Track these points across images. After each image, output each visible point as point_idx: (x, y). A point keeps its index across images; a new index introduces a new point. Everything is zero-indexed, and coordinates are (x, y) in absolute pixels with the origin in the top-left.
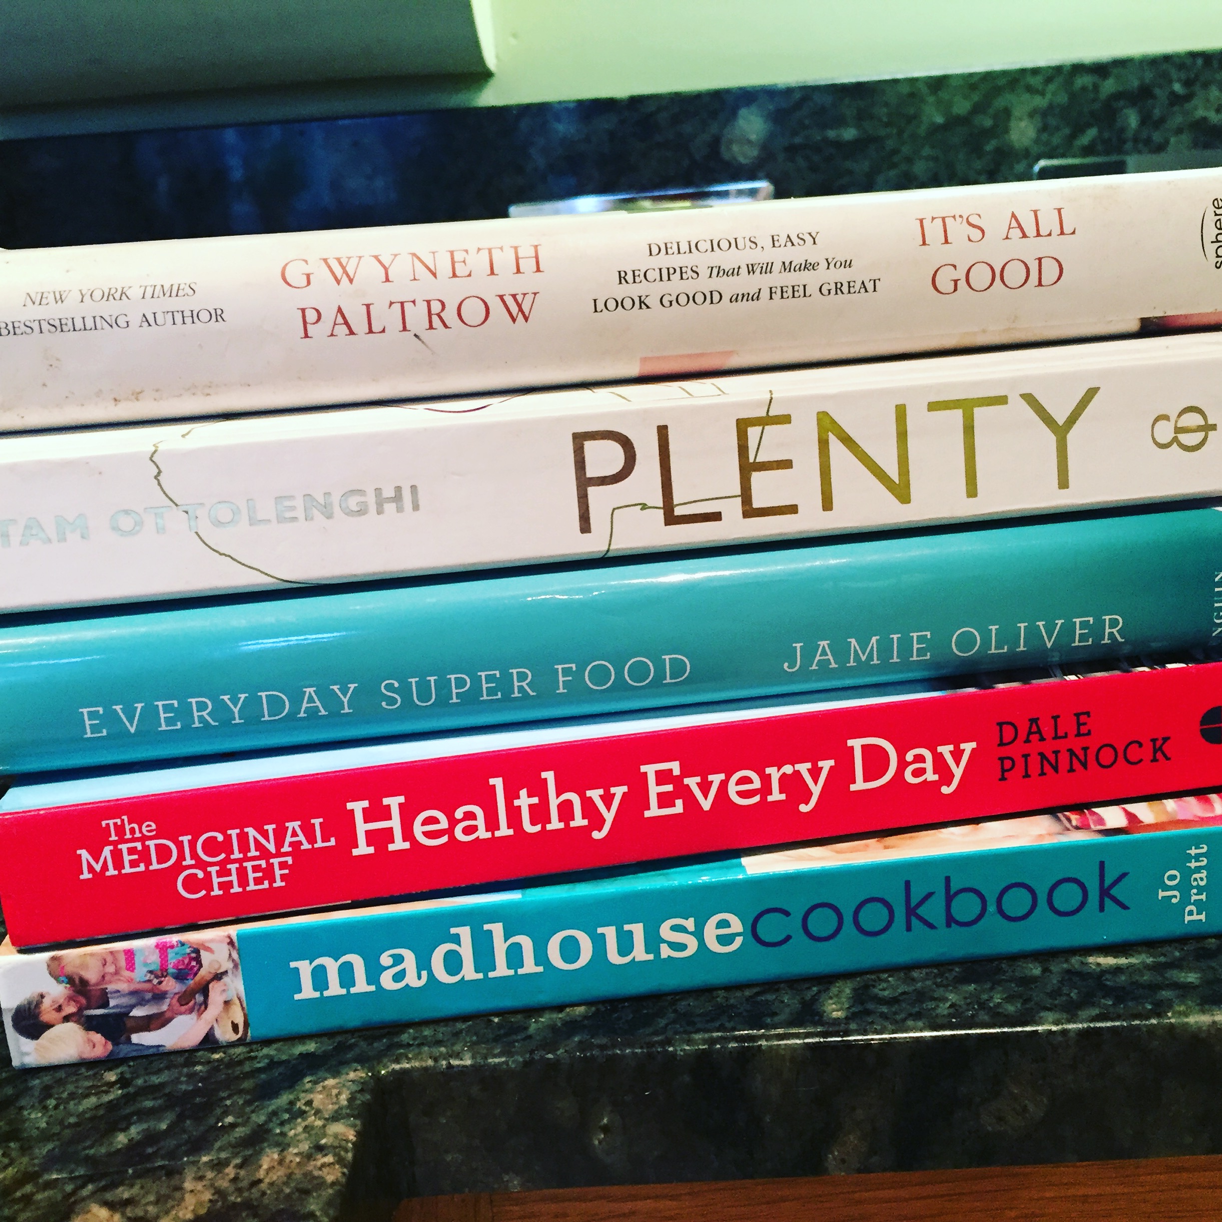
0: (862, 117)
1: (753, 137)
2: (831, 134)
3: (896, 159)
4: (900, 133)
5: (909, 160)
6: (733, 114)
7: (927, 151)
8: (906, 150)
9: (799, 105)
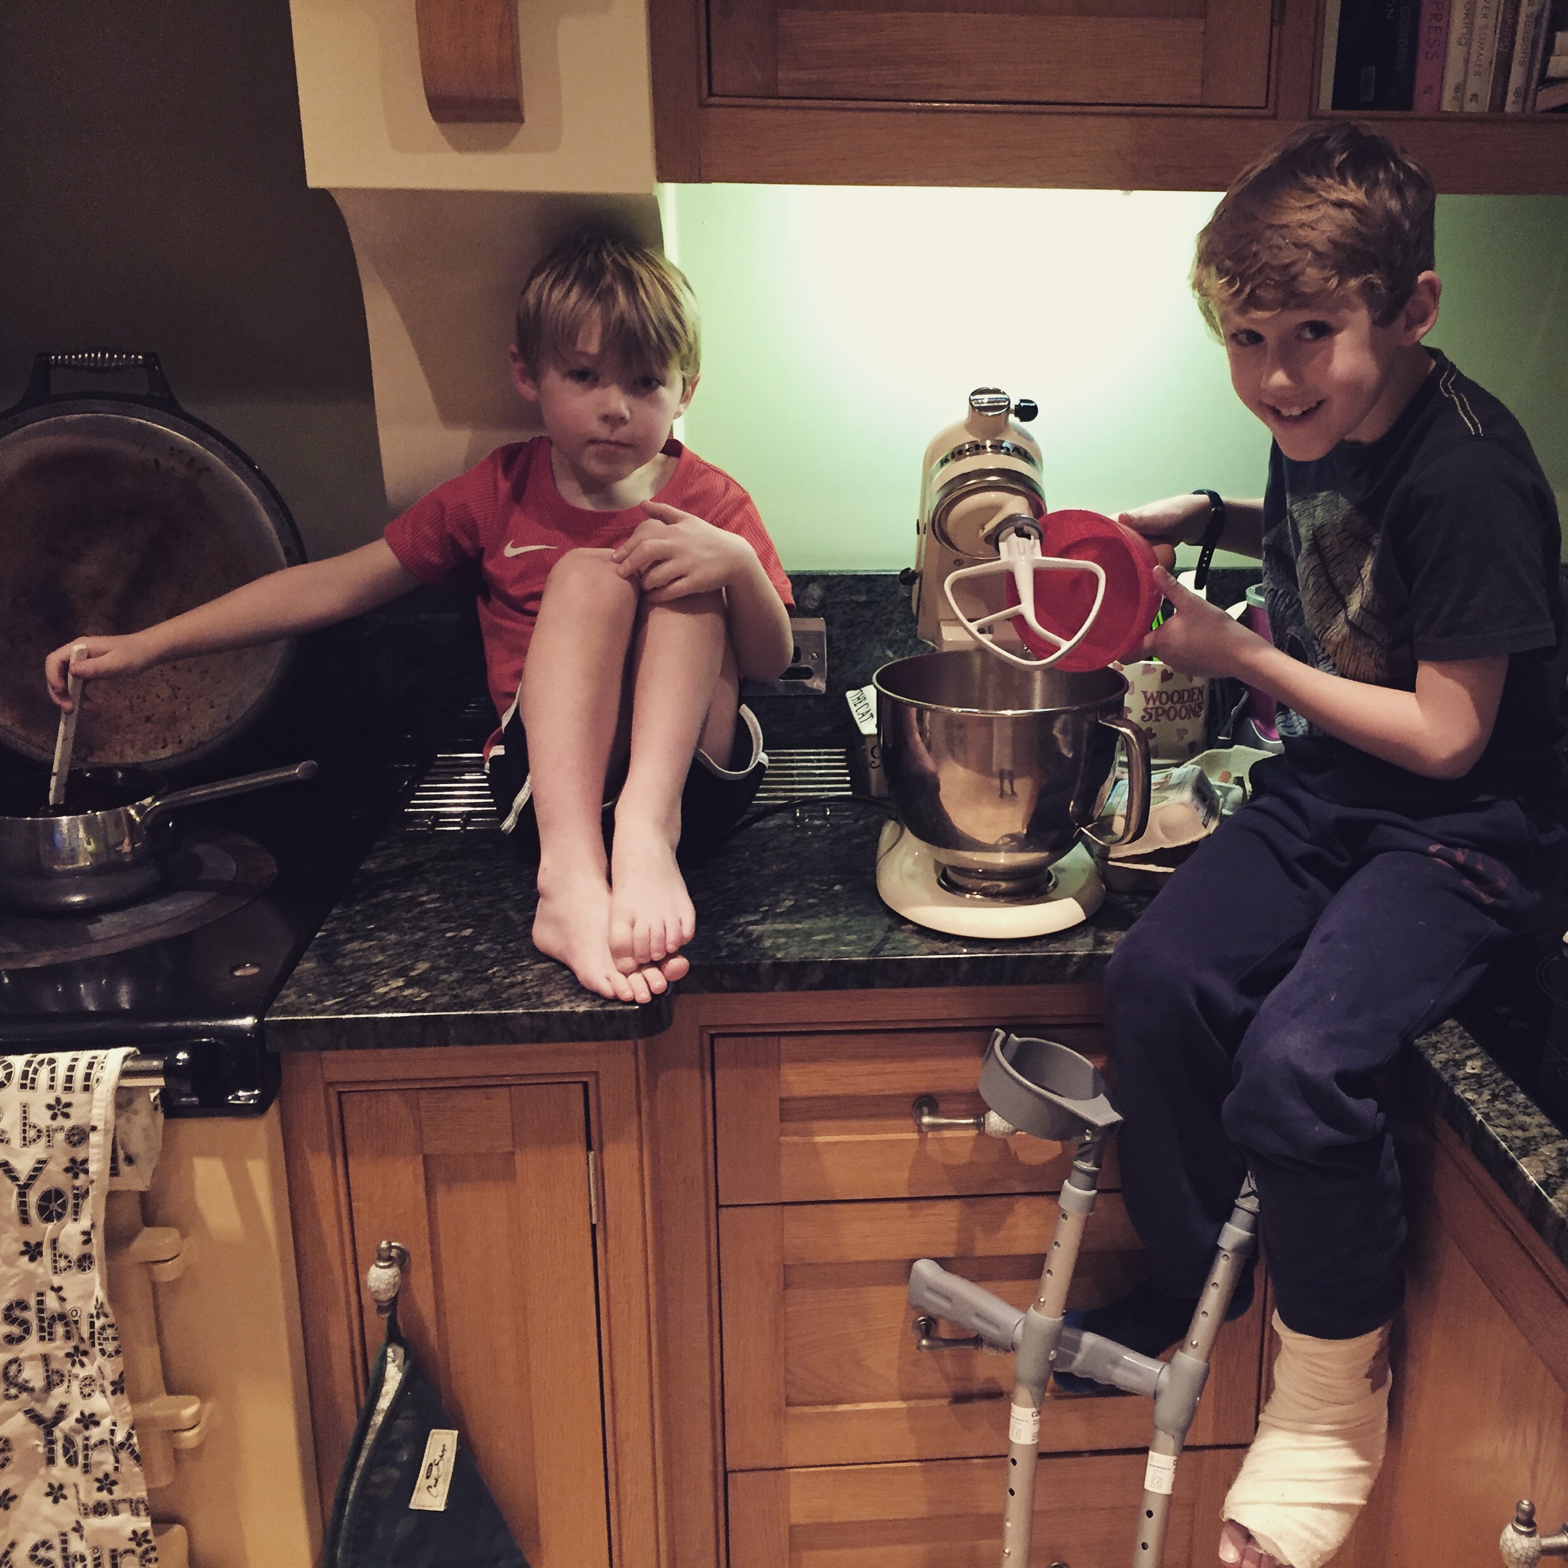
0: (868, 591)
1: (816, 597)
2: (854, 598)
3: (885, 611)
4: (888, 600)
5: (892, 612)
6: (807, 585)
7: (900, 609)
8: (890, 608)
9: (839, 583)
